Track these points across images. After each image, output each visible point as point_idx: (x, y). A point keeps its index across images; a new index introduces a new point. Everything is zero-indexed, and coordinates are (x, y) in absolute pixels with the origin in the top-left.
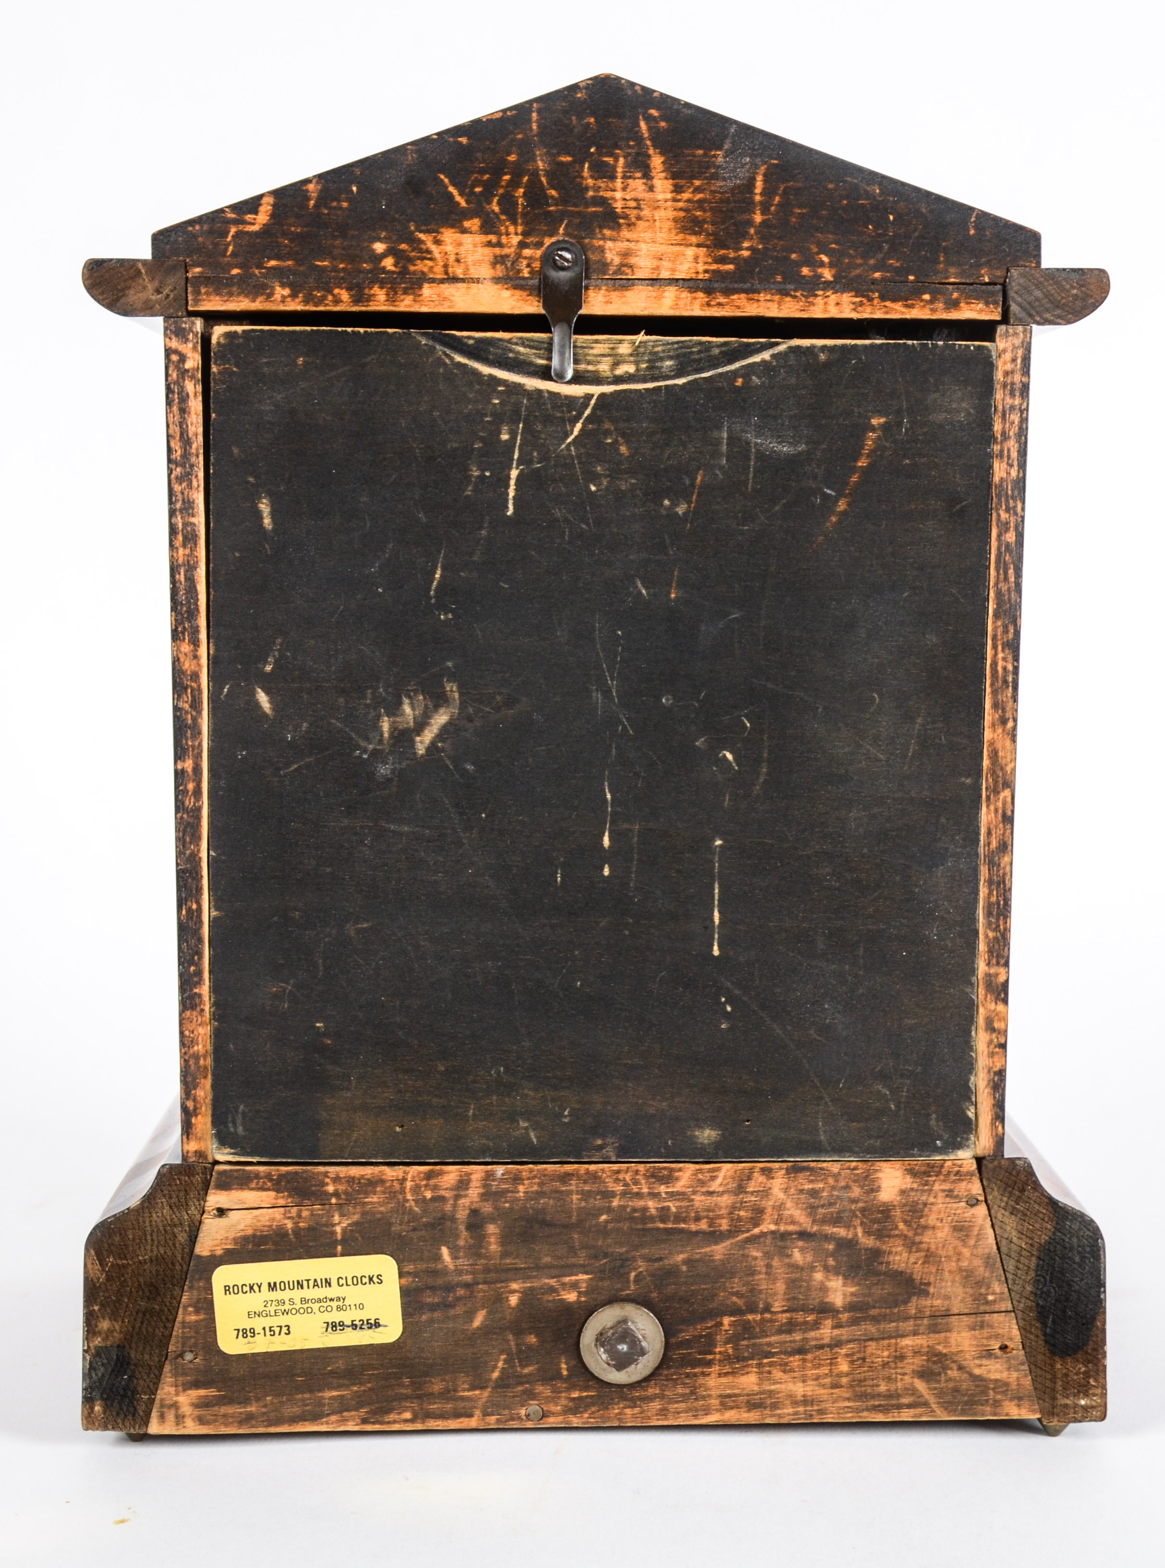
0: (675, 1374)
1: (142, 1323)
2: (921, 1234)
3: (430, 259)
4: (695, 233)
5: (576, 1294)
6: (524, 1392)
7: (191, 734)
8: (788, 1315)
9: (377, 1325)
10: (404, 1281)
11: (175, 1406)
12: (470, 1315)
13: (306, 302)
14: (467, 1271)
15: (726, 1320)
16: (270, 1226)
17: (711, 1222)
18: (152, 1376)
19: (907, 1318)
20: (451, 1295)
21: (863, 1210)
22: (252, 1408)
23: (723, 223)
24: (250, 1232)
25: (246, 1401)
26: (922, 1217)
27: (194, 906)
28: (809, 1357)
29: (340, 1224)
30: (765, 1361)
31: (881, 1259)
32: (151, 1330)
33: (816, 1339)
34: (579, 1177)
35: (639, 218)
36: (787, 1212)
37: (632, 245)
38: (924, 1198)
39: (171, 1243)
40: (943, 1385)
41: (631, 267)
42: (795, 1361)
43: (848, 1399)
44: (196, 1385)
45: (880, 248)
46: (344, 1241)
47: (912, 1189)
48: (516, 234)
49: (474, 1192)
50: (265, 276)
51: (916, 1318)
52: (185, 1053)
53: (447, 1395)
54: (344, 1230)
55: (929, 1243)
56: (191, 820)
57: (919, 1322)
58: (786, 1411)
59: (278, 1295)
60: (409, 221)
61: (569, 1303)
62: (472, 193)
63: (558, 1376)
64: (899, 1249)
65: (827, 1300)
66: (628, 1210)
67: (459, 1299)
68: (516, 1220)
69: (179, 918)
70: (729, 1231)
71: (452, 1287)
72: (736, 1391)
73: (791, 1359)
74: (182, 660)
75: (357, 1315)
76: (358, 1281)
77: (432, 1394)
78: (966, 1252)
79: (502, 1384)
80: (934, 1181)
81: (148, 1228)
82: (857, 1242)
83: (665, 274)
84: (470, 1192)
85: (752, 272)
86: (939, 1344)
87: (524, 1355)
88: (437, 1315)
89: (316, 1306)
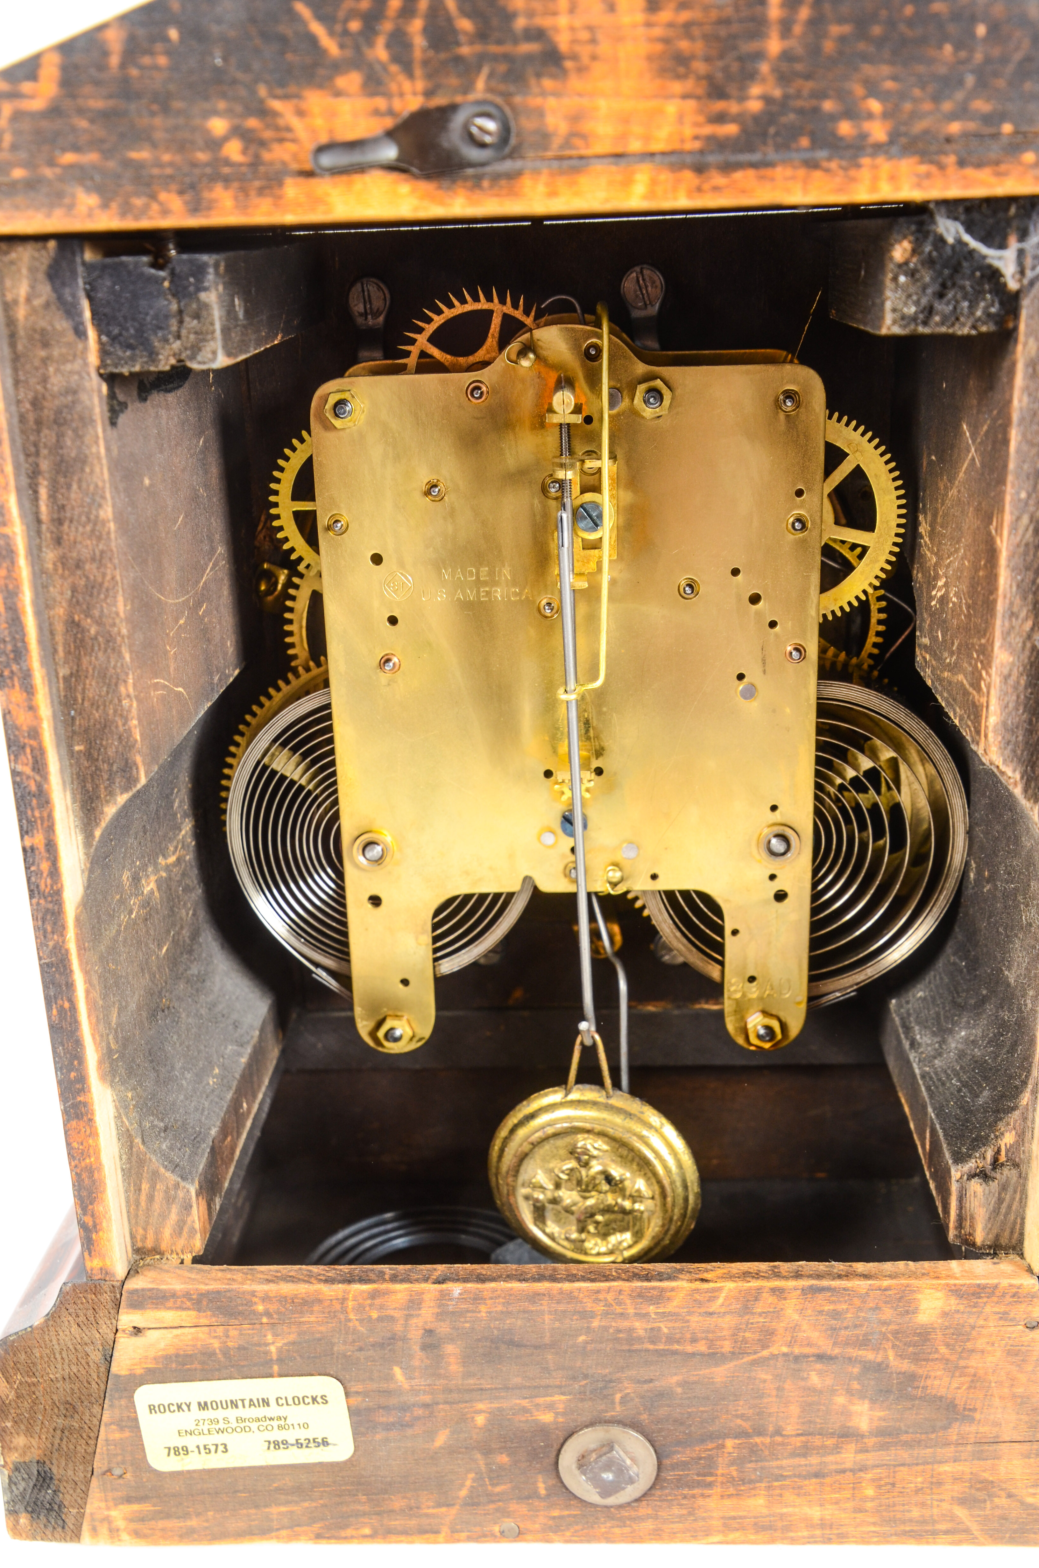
0: (670, 1495)
1: (61, 1440)
2: (968, 1358)
3: (294, 141)
4: (679, 77)
5: (552, 1414)
6: (497, 1510)
7: (38, 804)
8: (803, 1438)
9: (325, 1443)
10: (354, 1400)
11: (108, 1520)
12: (431, 1435)
13: (123, 214)
14: (424, 1391)
15: (730, 1443)
16: (194, 1346)
17: (711, 1343)
18: (79, 1490)
19: (948, 1444)
20: (408, 1414)
21: (896, 1333)
22: (193, 1522)
23: (721, 57)
24: (172, 1351)
25: (186, 1516)
26: (969, 1340)
27: (67, 1005)
28: (828, 1480)
29: (274, 1346)
30: (776, 1484)
31: (916, 1384)
32: (71, 1447)
33: (837, 1463)
34: (551, 1297)
35: (594, 58)
36: (801, 1335)
37: (585, 102)
38: (971, 1321)
39: (83, 1362)
40: (987, 1512)
41: (583, 136)
42: (811, 1484)
43: (874, 1524)
44: (129, 1500)
45: (961, 83)
46: (280, 1360)
47: (958, 1311)
48: (415, 94)
49: (427, 1314)
50: (61, 179)
51: (958, 1444)
52: (76, 1166)
53: (411, 1511)
54: (280, 1350)
55: (977, 1368)
56: (50, 906)
57: (960, 1448)
58: (800, 1534)
59: (210, 1414)
60: (256, 81)
61: (544, 1424)
62: (346, 32)
63: (535, 1495)
64: (939, 1373)
65: (849, 1424)
66: (611, 1331)
67: (418, 1418)
68: (479, 1340)
69: (49, 1018)
70: (733, 1353)
71: (409, 1408)
72: (744, 1514)
73: (807, 1482)
74: (14, 713)
75: (302, 1435)
76: (299, 1401)
77: (392, 1511)
78: (1023, 1378)
79: (472, 1502)
80: (985, 1303)
81: (56, 1347)
82: (887, 1366)
83: (635, 146)
84: (423, 1312)
85: (764, 135)
86: (984, 1471)
87: (496, 1475)
88: (393, 1434)
89: (254, 1426)
